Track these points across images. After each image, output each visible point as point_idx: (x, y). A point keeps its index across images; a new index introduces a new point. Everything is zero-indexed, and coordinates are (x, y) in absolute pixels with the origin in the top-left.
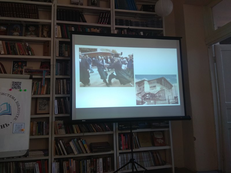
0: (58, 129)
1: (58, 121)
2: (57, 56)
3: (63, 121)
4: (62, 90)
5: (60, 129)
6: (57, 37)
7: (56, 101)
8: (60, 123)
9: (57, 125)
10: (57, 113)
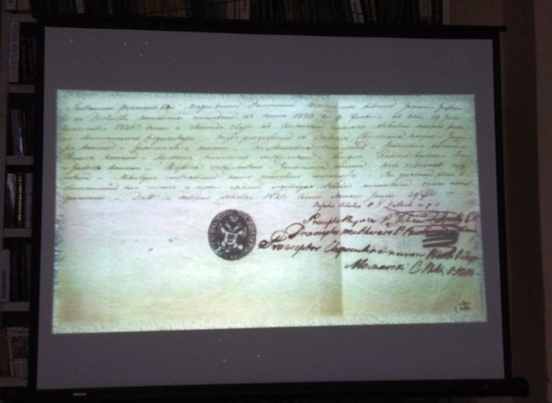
0: (11, 357)
1: (14, 329)
2: (10, 81)
3: (27, 329)
4: (29, 214)
5: (16, 356)
6: (13, 8)
7: (7, 252)
8: (17, 335)
9: (9, 342)
10: (7, 299)
